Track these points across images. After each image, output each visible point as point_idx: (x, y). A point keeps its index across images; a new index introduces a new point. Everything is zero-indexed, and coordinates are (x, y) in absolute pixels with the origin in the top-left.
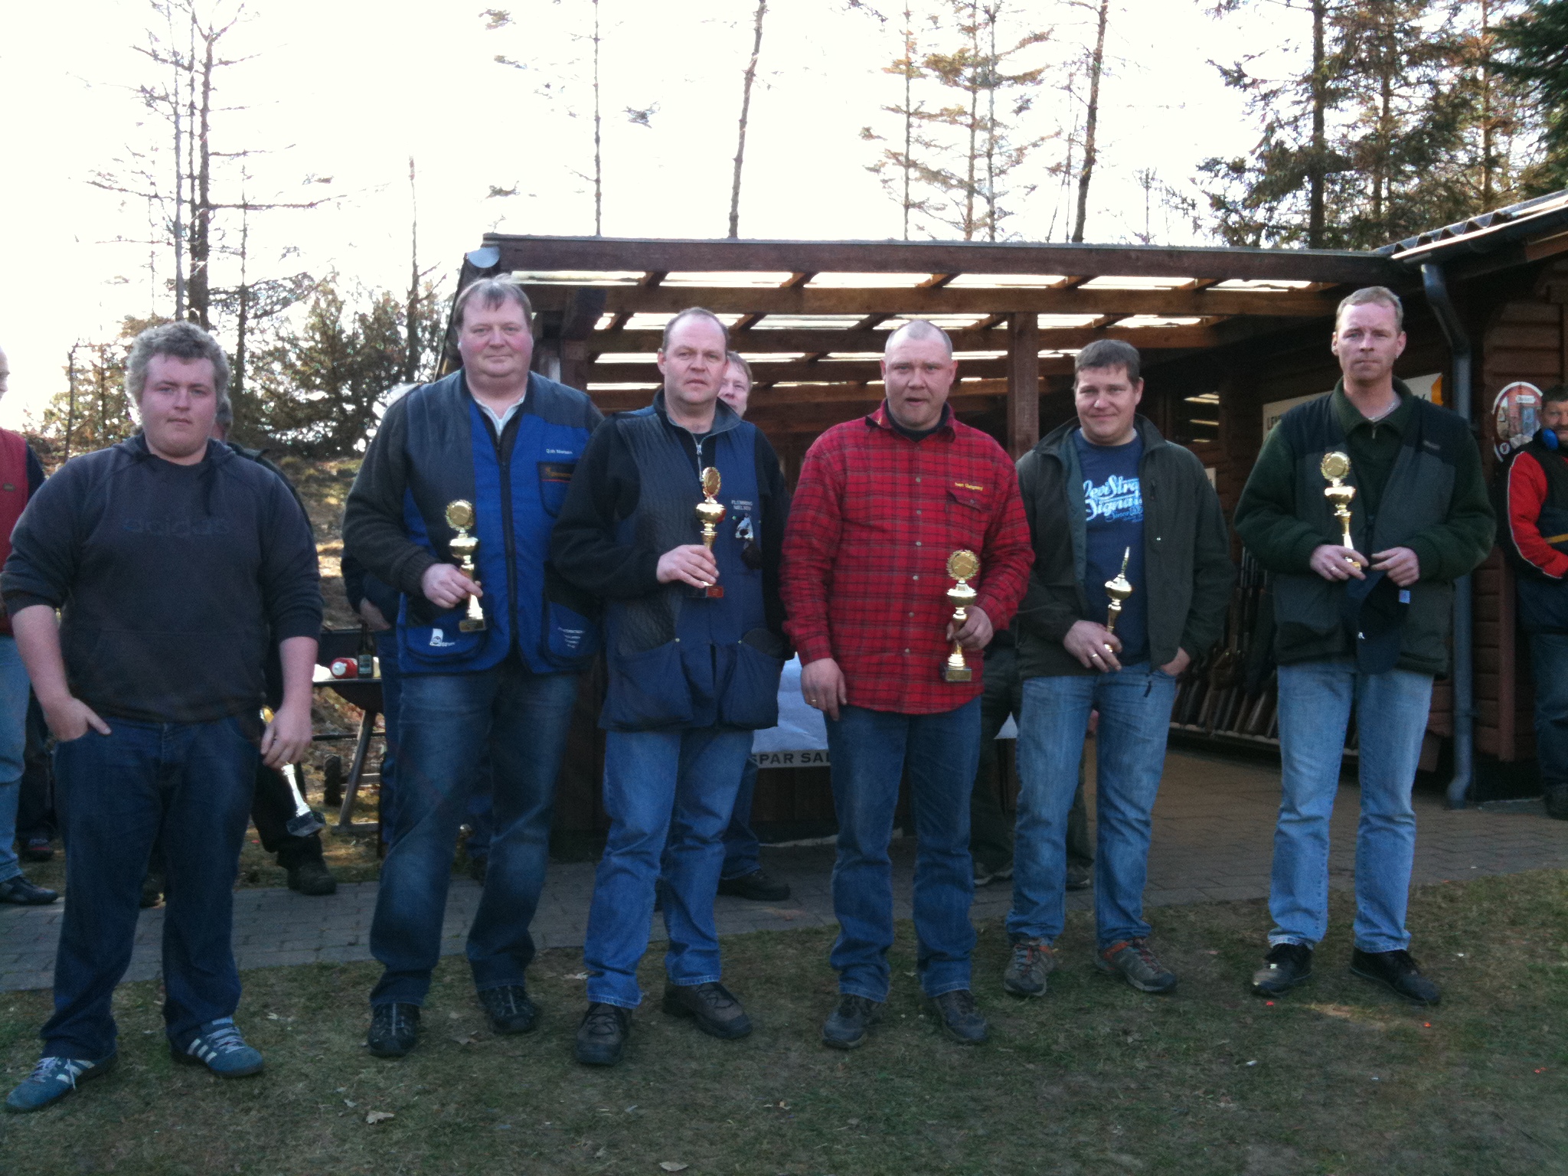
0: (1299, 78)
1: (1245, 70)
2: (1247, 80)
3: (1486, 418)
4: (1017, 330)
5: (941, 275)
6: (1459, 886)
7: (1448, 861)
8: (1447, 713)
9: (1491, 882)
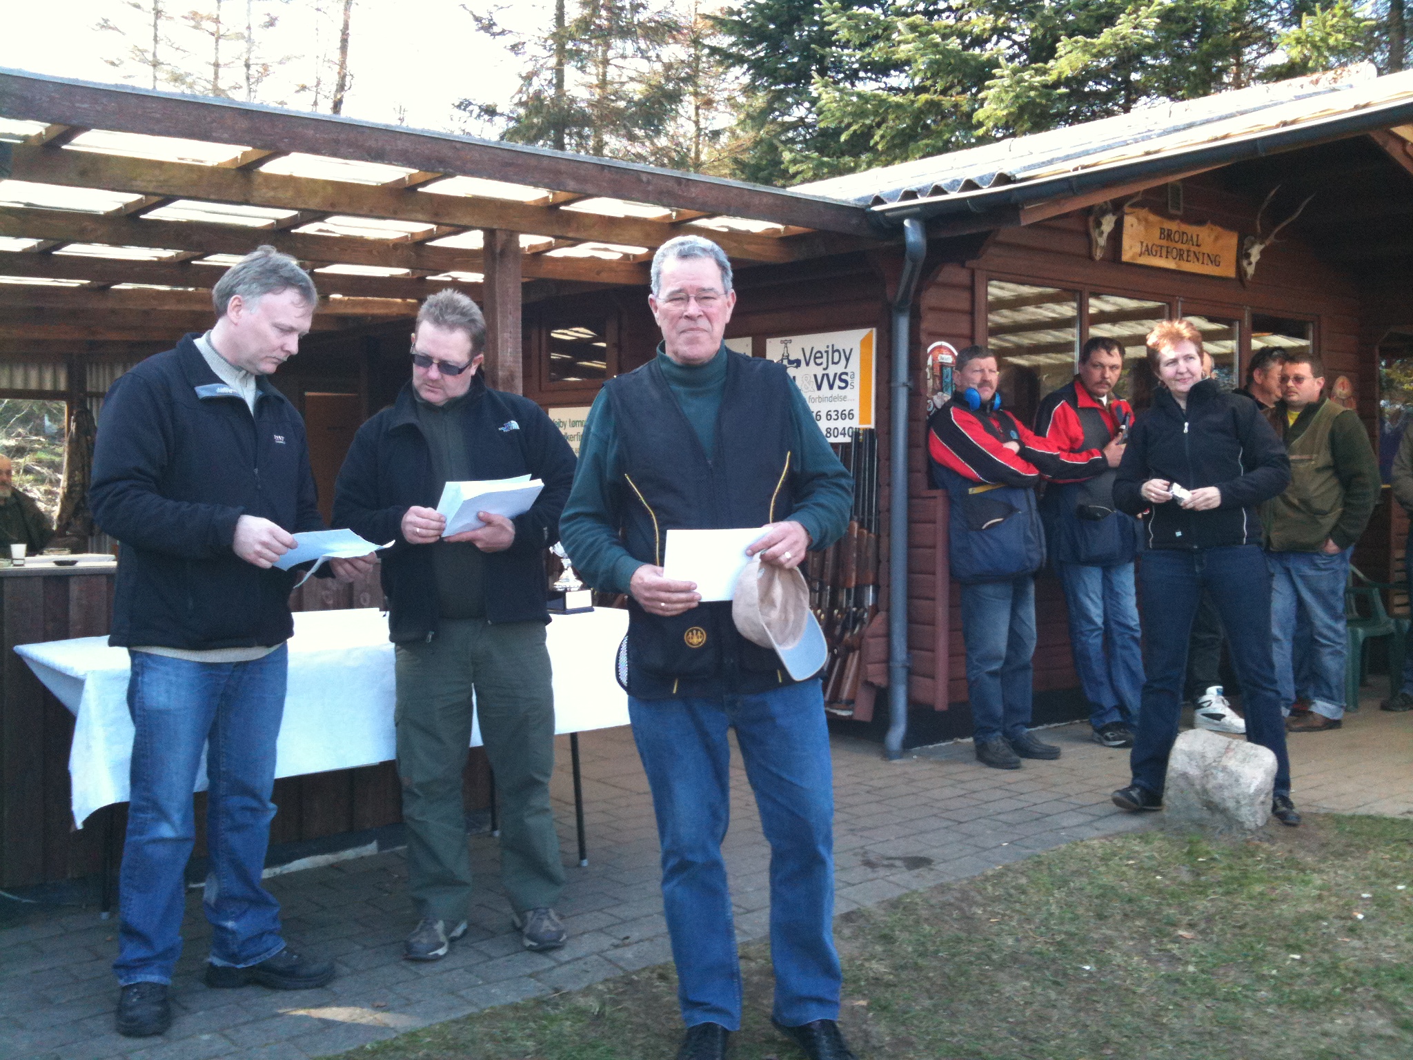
0: (545, 35)
1: (495, 20)
2: (496, 29)
3: (922, 375)
4: (498, 250)
5: (430, 176)
6: (1016, 871)
7: (971, 836)
8: (883, 665)
9: (1040, 863)
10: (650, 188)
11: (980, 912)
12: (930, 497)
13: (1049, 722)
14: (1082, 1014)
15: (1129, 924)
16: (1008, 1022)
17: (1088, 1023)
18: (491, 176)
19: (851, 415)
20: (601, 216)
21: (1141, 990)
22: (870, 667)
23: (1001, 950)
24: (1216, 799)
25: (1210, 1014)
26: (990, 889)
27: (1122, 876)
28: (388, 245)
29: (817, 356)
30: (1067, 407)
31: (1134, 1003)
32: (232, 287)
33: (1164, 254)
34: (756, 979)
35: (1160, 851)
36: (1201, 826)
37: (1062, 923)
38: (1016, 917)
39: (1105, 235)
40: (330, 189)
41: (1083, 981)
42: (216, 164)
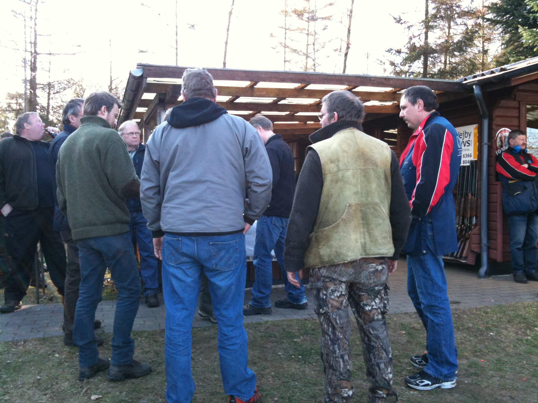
0: (420, 21)
1: (402, 18)
2: (402, 21)
5: (304, 85)
6: (489, 308)
7: (483, 298)
8: (478, 245)
9: (500, 306)
11: (466, 317)
12: (496, 185)
15: (518, 325)
17: (478, 346)
19: (471, 156)
21: (505, 341)
22: (473, 246)
23: (465, 327)
25: (525, 349)
26: (475, 311)
27: (528, 312)
28: (308, 106)
31: (500, 344)
37: (493, 322)
40: (276, 91)
41: (487, 337)
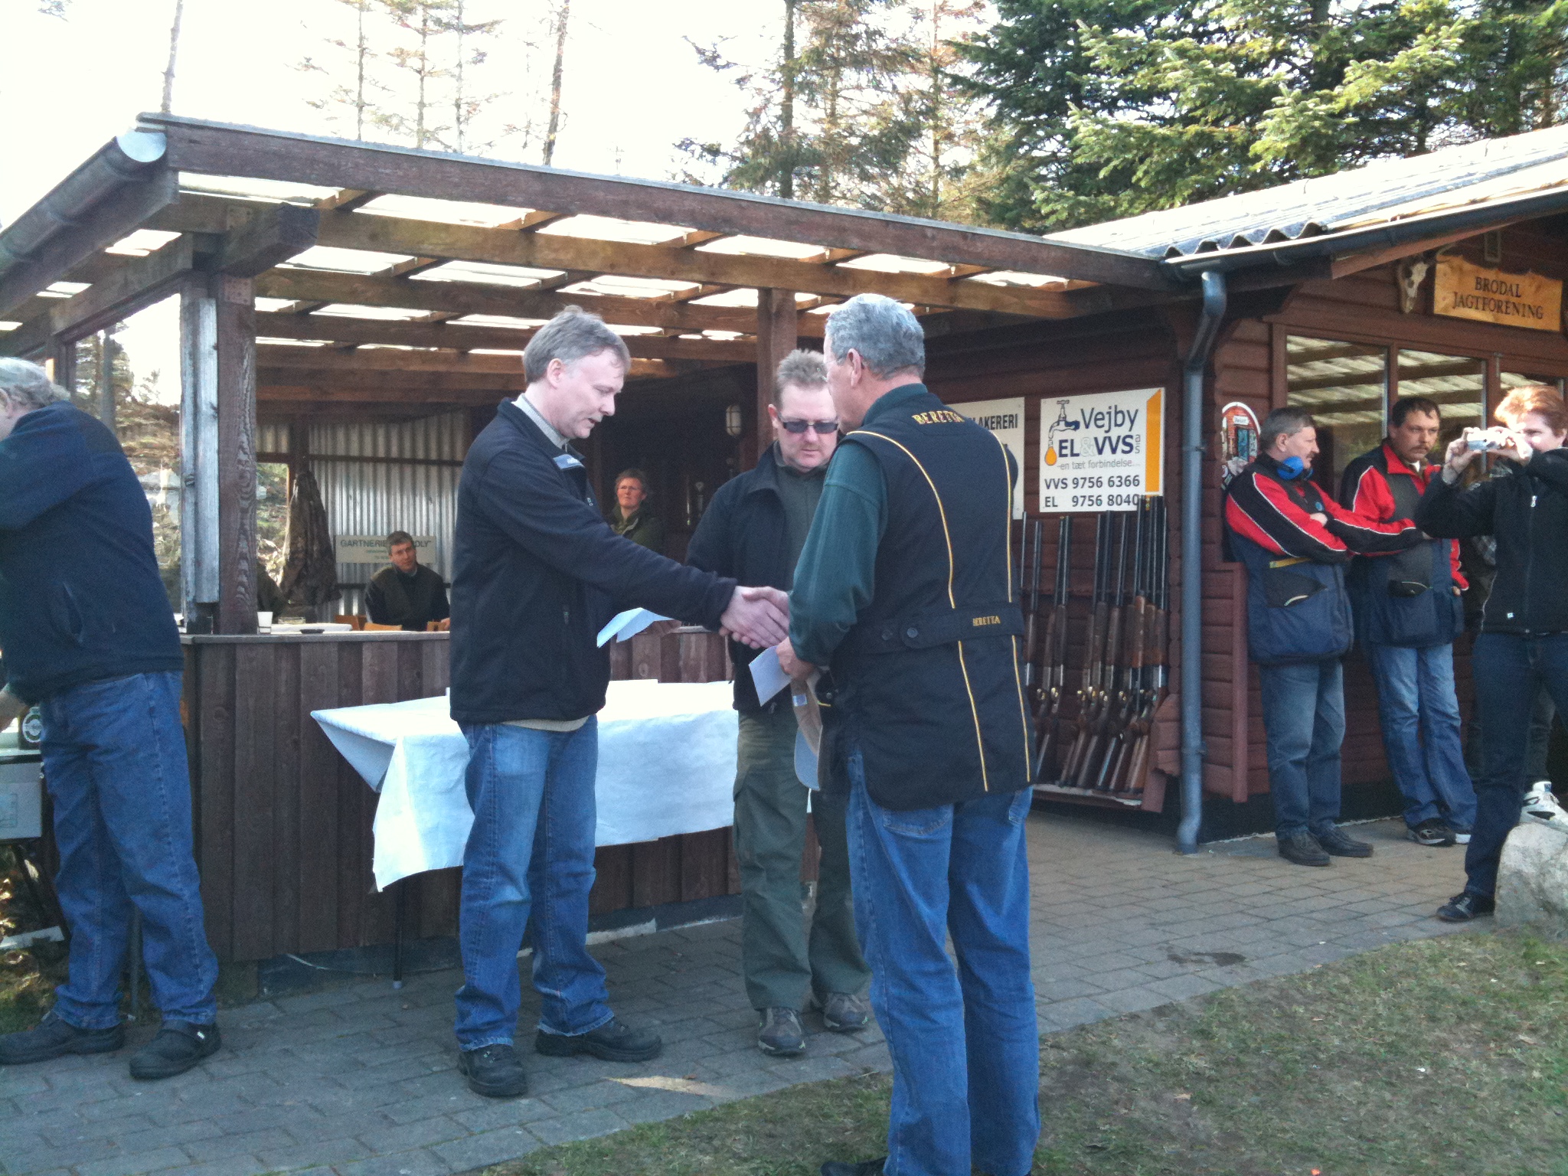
1: (718, 52)
2: (720, 62)
3: (1216, 438)
4: (774, 310)
5: (710, 235)
6: (1338, 971)
7: (1282, 934)
8: (1175, 751)
9: (1362, 963)
10: (935, 244)
11: (1301, 1010)
12: (1225, 571)
13: (1357, 818)
14: (1420, 1116)
15: (1465, 1027)
16: (1342, 1121)
17: (1428, 1124)
18: (776, 236)
19: (1136, 481)
20: (877, 273)
21: (1484, 1094)
22: (1160, 753)
23: (1327, 1050)
24: (1555, 899)
25: (1561, 1121)
26: (1310, 987)
27: (1454, 979)
28: (651, 305)
29: (1097, 418)
30: (1375, 472)
31: (1475, 1107)
32: (549, 351)
33: (1480, 306)
34: (1070, 1068)
35: (1493, 953)
36: (1538, 928)
37: (1390, 1025)
38: (1341, 1017)
39: (1415, 286)
40: (609, 251)
41: (1419, 1083)
42: (496, 225)
